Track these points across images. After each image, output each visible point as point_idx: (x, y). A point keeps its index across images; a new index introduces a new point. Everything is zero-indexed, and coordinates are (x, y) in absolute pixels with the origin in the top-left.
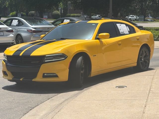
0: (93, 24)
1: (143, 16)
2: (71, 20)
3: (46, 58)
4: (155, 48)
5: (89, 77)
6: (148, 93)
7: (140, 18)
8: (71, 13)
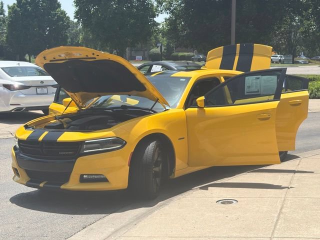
0: (181, 80)
1: (292, 56)
2: (164, 66)
3: (85, 146)
4: (309, 111)
5: (171, 177)
6: (275, 220)
7: (287, 58)
8: (179, 52)
